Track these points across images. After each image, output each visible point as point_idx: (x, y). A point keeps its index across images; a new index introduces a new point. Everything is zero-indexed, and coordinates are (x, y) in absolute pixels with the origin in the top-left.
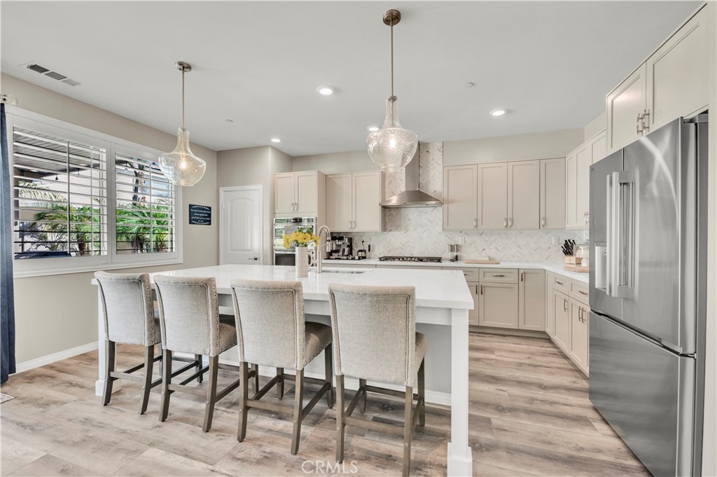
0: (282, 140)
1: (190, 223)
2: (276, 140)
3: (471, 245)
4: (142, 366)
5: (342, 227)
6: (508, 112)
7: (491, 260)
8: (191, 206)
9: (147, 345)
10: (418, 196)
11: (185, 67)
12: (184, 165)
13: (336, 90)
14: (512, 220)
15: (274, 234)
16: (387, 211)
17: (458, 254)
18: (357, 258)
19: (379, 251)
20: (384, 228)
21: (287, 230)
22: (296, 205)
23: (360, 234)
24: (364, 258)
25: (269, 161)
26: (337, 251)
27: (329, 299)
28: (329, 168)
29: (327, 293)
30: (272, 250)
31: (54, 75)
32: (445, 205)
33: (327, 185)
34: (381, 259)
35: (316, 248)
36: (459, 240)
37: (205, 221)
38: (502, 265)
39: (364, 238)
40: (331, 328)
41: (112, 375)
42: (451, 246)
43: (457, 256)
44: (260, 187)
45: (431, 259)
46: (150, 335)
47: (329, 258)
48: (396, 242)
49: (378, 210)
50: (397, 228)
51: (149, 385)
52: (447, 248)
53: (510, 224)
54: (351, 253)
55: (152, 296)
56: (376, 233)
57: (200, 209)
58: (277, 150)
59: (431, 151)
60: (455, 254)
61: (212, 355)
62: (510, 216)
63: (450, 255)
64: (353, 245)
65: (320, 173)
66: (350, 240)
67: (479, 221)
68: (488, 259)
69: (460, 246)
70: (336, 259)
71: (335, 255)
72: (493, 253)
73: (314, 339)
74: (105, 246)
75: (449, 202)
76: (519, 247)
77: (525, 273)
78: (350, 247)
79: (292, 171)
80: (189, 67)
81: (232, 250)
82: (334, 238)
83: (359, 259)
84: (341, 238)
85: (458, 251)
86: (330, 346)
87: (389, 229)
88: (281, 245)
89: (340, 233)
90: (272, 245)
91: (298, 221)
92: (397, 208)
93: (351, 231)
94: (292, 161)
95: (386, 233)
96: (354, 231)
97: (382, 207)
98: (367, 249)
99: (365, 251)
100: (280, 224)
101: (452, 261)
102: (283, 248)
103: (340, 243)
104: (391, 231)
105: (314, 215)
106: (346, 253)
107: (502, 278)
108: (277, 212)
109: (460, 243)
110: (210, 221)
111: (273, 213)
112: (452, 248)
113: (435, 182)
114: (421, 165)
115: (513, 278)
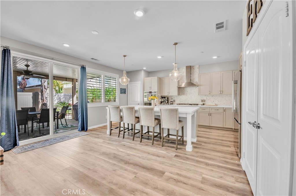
0: (146, 68)
1: (121, 93)
2: (145, 68)
3: (209, 100)
4: (118, 127)
5: (165, 94)
6: (218, 57)
7: (216, 105)
8: (121, 89)
9: (119, 122)
10: (191, 84)
11: (125, 56)
12: (125, 80)
13: (162, 57)
14: (223, 91)
15: (144, 96)
16: (180, 88)
17: (204, 103)
18: (170, 104)
19: (177, 102)
20: (179, 94)
21: (148, 95)
22: (151, 87)
23: (171, 96)
24: (172, 104)
25: (143, 74)
26: (163, 102)
27: (160, 111)
28: (161, 75)
29: (159, 110)
30: (143, 101)
31: (96, 60)
32: (199, 87)
33: (160, 81)
34: (177, 104)
35: (157, 101)
36: (205, 98)
37: (124, 93)
38: (218, 106)
39: (172, 98)
40: (160, 120)
41: (111, 129)
42: (202, 100)
43: (204, 104)
44: (140, 82)
45: (194, 105)
46: (120, 120)
47: (161, 104)
48: (182, 99)
49: (177, 89)
50: (183, 94)
51: (120, 131)
52: (201, 101)
53: (222, 92)
54: (168, 102)
55: (121, 111)
56: (176, 96)
57: (123, 89)
58: (145, 71)
59: (195, 69)
60: (203, 103)
61: (134, 124)
62: (222, 90)
63: (202, 103)
64: (169, 100)
65: (158, 77)
66: (168, 98)
67: (211, 92)
68: (215, 104)
69: (205, 100)
70: (163, 104)
71: (163, 103)
72: (217, 103)
73: (157, 121)
74: (103, 100)
75: (200, 85)
76: (227, 101)
77: (226, 109)
78: (168, 100)
79: (149, 77)
80: (126, 56)
81: (132, 101)
82: (162, 98)
83: (171, 104)
84: (165, 98)
85: (204, 102)
86: (160, 124)
87: (181, 94)
88: (146, 100)
89: (165, 96)
90: (144, 100)
91: (150, 92)
92: (184, 88)
93: (168, 95)
94: (149, 73)
95: (179, 96)
96: (169, 95)
97: (178, 87)
98: (173, 101)
99: (172, 102)
100: (146, 93)
101: (202, 105)
102: (146, 101)
103: (164, 99)
104: (181, 95)
105: (156, 91)
106: (166, 102)
107: (218, 111)
108: (145, 90)
109: (205, 99)
110: (125, 93)
111: (144, 90)
112: (202, 101)
113: (196, 79)
114: (191, 73)
115: (222, 111)
